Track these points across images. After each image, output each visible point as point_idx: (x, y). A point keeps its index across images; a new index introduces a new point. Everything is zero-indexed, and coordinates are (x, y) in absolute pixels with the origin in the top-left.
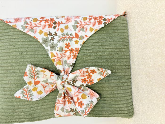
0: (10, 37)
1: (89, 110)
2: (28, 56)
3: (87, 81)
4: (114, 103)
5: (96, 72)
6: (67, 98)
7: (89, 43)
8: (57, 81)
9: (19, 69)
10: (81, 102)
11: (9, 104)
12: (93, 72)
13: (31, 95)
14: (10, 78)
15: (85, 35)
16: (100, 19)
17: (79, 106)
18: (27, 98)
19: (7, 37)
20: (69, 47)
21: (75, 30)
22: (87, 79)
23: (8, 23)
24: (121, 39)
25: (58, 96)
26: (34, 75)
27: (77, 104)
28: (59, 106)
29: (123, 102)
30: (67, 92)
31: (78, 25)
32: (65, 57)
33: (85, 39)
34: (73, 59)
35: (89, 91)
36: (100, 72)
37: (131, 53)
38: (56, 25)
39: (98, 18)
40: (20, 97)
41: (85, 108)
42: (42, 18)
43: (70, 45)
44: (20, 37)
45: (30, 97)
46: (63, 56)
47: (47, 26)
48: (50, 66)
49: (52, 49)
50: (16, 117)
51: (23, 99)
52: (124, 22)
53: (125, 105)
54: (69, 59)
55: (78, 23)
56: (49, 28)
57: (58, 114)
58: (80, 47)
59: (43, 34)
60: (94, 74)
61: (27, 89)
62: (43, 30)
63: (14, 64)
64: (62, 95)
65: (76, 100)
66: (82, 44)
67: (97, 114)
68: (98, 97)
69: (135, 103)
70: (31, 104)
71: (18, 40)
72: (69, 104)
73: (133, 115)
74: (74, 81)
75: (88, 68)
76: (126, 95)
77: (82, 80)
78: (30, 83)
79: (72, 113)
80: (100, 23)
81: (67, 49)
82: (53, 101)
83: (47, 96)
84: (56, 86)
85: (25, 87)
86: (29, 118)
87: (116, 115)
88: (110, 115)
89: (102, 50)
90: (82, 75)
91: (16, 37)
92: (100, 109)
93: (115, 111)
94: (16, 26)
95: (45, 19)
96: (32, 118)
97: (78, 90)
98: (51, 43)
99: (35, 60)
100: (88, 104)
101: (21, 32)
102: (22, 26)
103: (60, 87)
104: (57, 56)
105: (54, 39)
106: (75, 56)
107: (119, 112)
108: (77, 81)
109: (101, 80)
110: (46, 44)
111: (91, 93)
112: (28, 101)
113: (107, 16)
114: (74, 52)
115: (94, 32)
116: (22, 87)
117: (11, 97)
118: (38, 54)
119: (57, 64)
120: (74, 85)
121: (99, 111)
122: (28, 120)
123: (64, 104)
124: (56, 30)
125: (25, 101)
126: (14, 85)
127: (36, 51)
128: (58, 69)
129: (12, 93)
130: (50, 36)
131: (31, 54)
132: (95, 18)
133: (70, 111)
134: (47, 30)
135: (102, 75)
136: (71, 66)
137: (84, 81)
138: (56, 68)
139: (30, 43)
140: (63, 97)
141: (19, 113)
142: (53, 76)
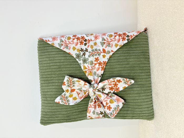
0: (49, 53)
1: (116, 113)
2: (64, 69)
3: (114, 89)
4: (136, 107)
5: (121, 82)
6: (97, 103)
7: (115, 57)
8: (89, 89)
9: (58, 80)
10: (110, 106)
11: (50, 108)
12: (119, 81)
13: (68, 101)
14: (51, 87)
15: (111, 50)
16: (124, 36)
17: (107, 109)
18: (65, 103)
19: (47, 53)
20: (98, 61)
21: (103, 46)
22: (113, 87)
23: (47, 42)
24: (142, 53)
25: (90, 101)
26: (71, 84)
27: (106, 108)
28: (91, 110)
29: (145, 106)
30: (98, 98)
31: (105, 41)
32: (95, 69)
33: (111, 54)
34: (102, 70)
35: (115, 97)
36: (125, 81)
37: (151, 65)
38: (86, 42)
39: (122, 35)
40: (59, 102)
41: (113, 111)
42: (75, 36)
43: (99, 59)
44: (58, 53)
45: (67, 102)
46: (93, 68)
47: (79, 43)
48: (83, 77)
49: (84, 63)
50: (56, 118)
51: (62, 103)
52: (144, 38)
53: (146, 109)
54: (98, 71)
55: (105, 40)
56: (80, 45)
57: (89, 117)
58: (107, 61)
59: (76, 50)
60: (119, 83)
61: (65, 96)
62: (76, 47)
63: (54, 76)
64: (93, 100)
65: (105, 105)
66: (109, 58)
67: (122, 116)
68: (123, 102)
69: (155, 107)
70: (68, 108)
71: (56, 56)
72: (99, 108)
73: (153, 117)
74: (103, 89)
75: (115, 79)
76: (147, 100)
77: (109, 88)
78: (67, 91)
79: (101, 116)
80: (124, 39)
81: (96, 62)
82: (85, 106)
83: (81, 101)
84: (88, 94)
85: (63, 94)
86: (66, 120)
87: (139, 117)
88: (134, 118)
89: (126, 63)
90: (110, 84)
91: (54, 53)
92: (125, 112)
93: (137, 114)
94: (54, 44)
95: (77, 37)
96: (69, 119)
97: (107, 97)
98: (83, 58)
99: (70, 72)
100: (115, 107)
101: (58, 49)
102: (59, 44)
103: (91, 94)
104: (89, 69)
105: (86, 54)
106: (103, 68)
107: (141, 115)
108: (105, 89)
109: (125, 88)
110: (79, 58)
111: (118, 98)
112: (66, 105)
113: (130, 33)
114: (102, 64)
115: (118, 47)
116: (61, 94)
117: (52, 102)
118: (73, 67)
119: (89, 75)
120: (103, 93)
121: (124, 114)
122: (65, 121)
123: (95, 108)
124: (86, 47)
125: (63, 105)
126: (54, 93)
127: (71, 65)
128: (89, 79)
129: (52, 99)
130: (82, 52)
131: (67, 67)
132: (120, 35)
133: (100, 114)
134: (79, 47)
135: (126, 84)
136: (100, 76)
137: (111, 89)
138: (88, 78)
139: (66, 58)
140: (94, 102)
141: (59, 115)
142: (86, 85)
